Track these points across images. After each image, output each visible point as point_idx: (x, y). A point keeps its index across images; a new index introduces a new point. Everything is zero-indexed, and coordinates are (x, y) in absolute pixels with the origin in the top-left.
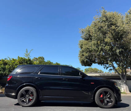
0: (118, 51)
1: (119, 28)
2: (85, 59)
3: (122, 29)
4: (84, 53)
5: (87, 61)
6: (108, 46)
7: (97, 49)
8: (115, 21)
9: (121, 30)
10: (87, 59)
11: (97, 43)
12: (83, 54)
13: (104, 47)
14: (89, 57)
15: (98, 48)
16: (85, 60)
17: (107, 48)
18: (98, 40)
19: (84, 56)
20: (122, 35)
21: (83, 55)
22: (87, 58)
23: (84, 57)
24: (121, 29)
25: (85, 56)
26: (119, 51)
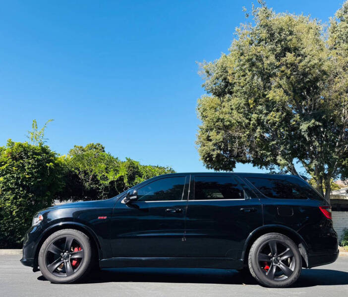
0: (304, 127)
1: (307, 59)
2: (214, 150)
3: (316, 61)
4: (213, 134)
5: (218, 155)
6: (278, 111)
7: (247, 121)
8: (294, 40)
9: (313, 67)
10: (221, 150)
11: (248, 105)
12: (209, 137)
13: (266, 114)
14: (226, 145)
15: (250, 120)
16: (215, 153)
17: (274, 117)
18: (250, 96)
19: (211, 140)
20: (316, 79)
21: (209, 139)
22: (219, 148)
23: (210, 143)
24: (312, 63)
25: (214, 141)
26: (308, 125)
